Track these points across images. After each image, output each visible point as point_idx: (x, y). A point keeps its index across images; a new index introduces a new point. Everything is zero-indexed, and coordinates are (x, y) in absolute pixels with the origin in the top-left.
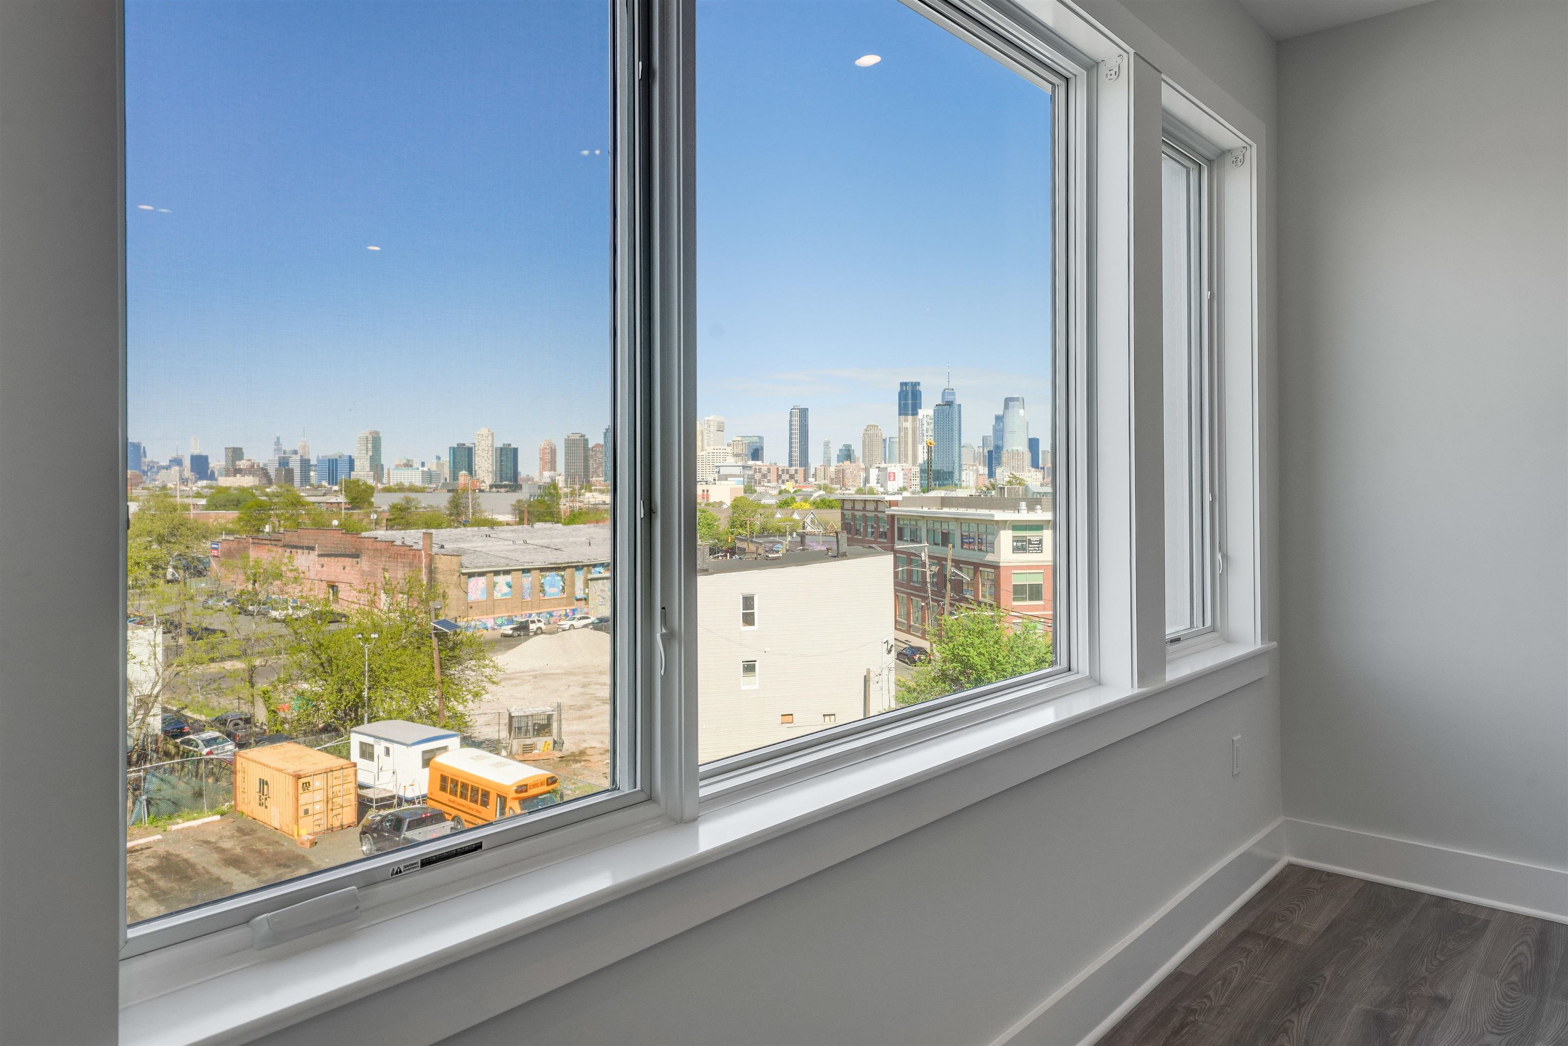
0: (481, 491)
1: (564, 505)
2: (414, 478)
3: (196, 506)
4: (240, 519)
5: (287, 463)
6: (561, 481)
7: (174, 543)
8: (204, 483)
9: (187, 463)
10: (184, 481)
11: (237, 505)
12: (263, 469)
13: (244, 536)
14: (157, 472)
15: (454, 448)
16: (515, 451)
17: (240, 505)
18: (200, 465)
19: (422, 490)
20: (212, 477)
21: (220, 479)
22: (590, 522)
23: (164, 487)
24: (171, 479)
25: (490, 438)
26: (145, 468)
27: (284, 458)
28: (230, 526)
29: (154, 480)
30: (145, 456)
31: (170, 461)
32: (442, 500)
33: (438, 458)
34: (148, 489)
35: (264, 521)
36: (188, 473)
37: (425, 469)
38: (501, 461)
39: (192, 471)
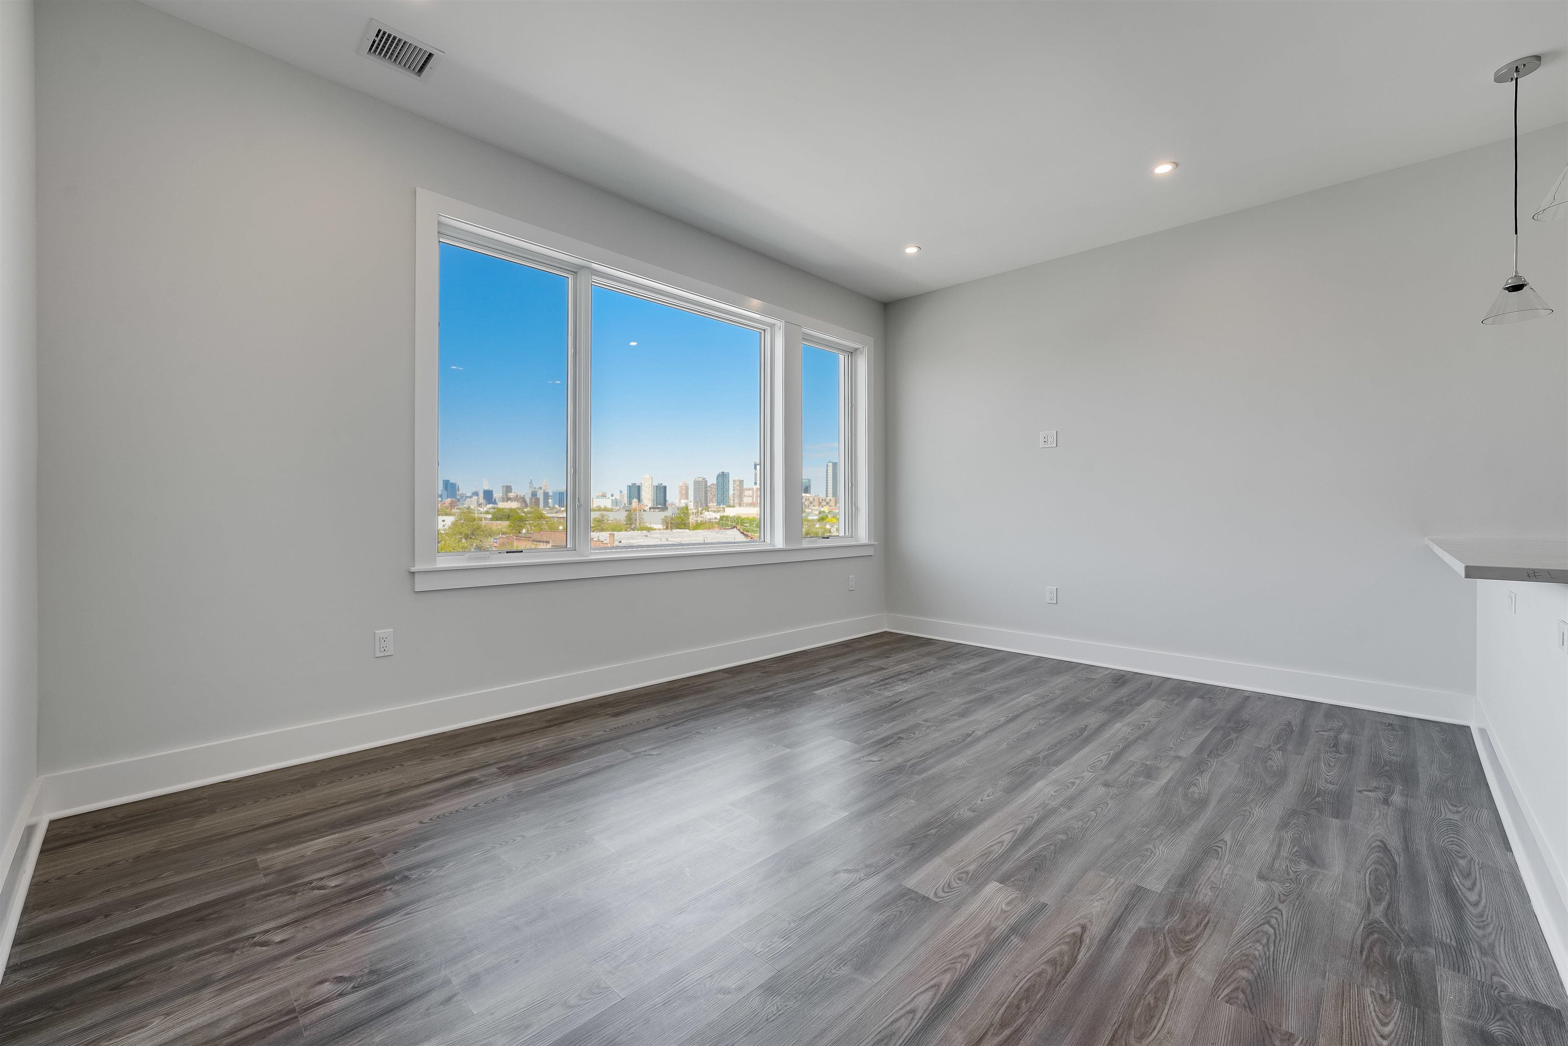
0: (644, 511)
1: (692, 519)
2: (607, 503)
3: (485, 518)
4: (510, 526)
5: (536, 495)
6: (691, 506)
7: (474, 539)
8: (491, 506)
9: (481, 495)
10: (480, 505)
11: (508, 518)
12: (522, 498)
13: (511, 536)
14: (465, 500)
15: (630, 486)
16: (665, 487)
17: (510, 519)
18: (488, 496)
19: (611, 510)
20: (495, 503)
21: (499, 503)
22: (706, 529)
23: (469, 508)
24: (472, 503)
25: (650, 480)
26: (459, 497)
27: (534, 492)
28: (504, 530)
29: (464, 504)
30: (459, 491)
31: (472, 493)
32: (622, 516)
33: (621, 492)
34: (460, 509)
35: (522, 527)
36: (482, 500)
37: (614, 498)
38: (657, 493)
39: (484, 499)
